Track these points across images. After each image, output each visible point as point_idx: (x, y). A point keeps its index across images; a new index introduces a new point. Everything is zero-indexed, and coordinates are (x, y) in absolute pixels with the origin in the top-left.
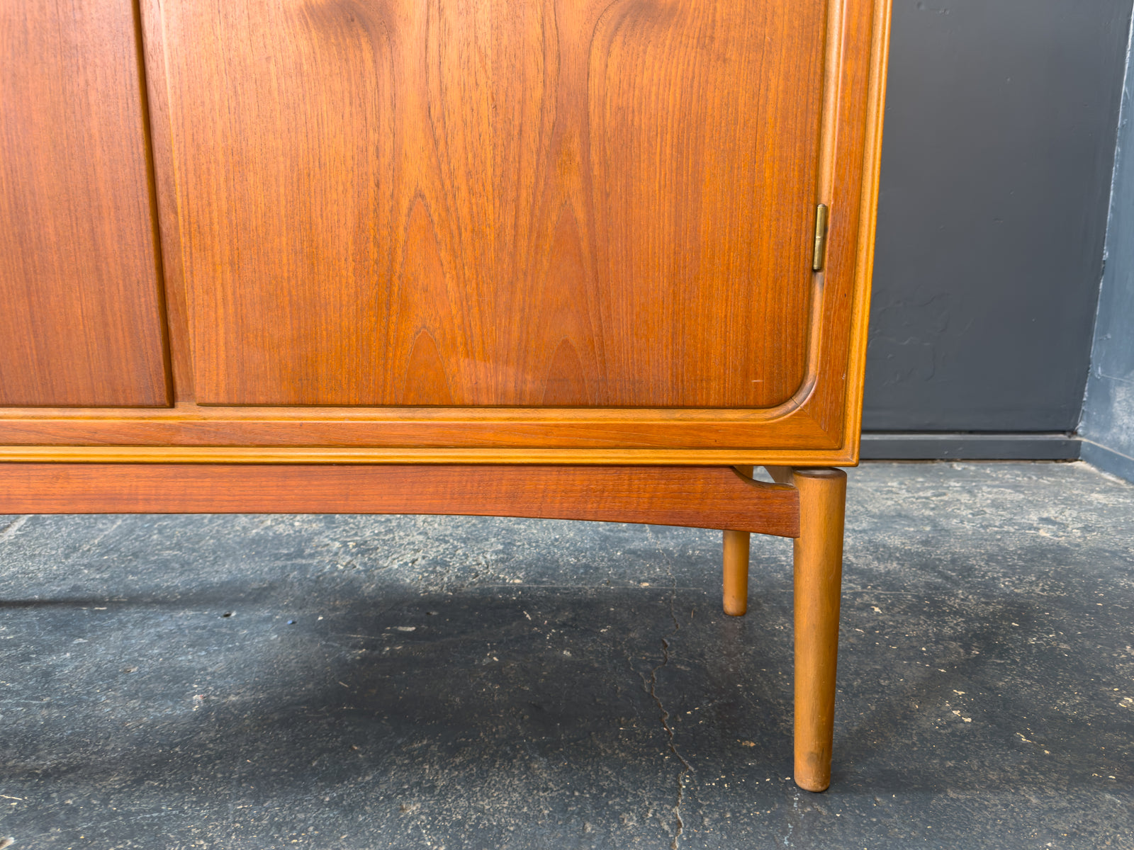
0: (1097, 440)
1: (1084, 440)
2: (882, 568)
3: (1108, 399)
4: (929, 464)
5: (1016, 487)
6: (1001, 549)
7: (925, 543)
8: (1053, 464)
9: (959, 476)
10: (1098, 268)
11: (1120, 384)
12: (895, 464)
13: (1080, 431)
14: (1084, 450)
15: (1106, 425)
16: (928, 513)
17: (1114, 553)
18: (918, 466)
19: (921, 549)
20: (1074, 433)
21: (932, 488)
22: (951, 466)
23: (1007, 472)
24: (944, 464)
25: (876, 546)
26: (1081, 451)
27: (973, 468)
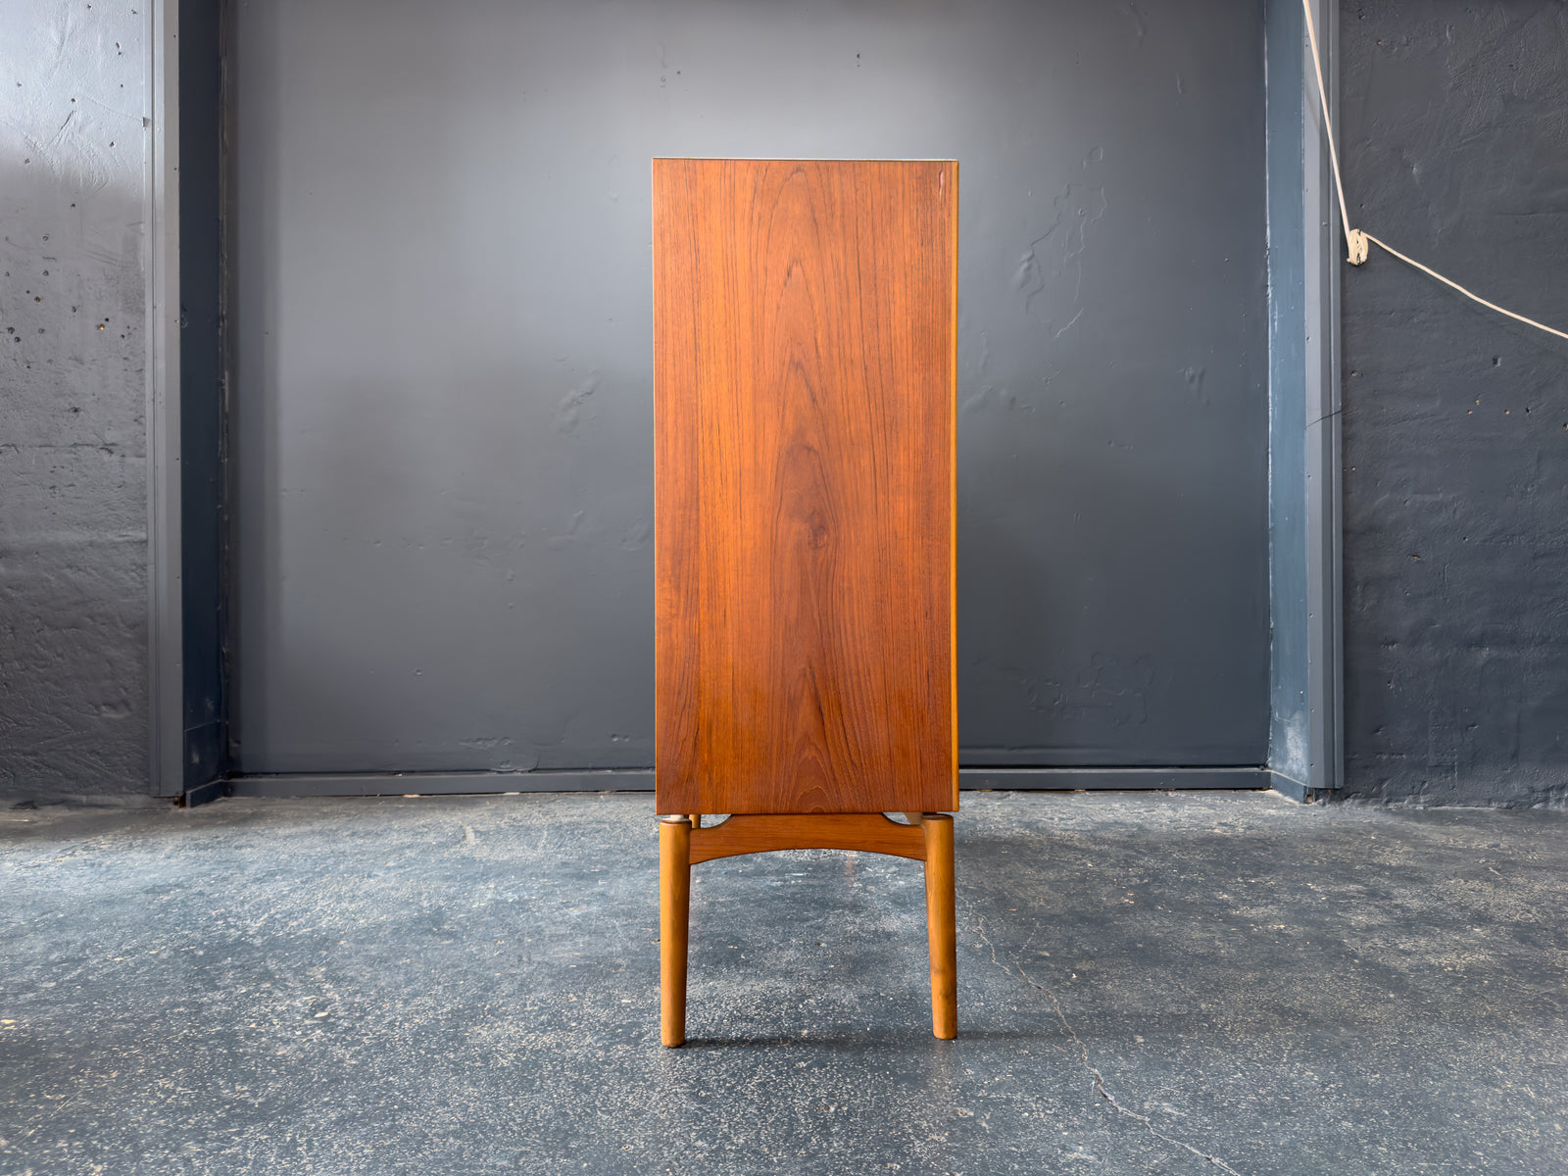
0: (1280, 771)
1: (1272, 771)
2: (1097, 848)
3: (1283, 737)
4: (1150, 793)
5: (1211, 807)
6: (1183, 839)
7: (1133, 836)
8: (1251, 792)
9: (1172, 800)
10: (1267, 636)
11: (1289, 725)
12: (1121, 793)
13: (1270, 765)
14: (1273, 780)
15: (1284, 760)
16: (1136, 821)
17: (1259, 840)
18: (1140, 794)
19: (1126, 839)
20: (1266, 766)
21: (1146, 807)
22: (1167, 795)
23: (1208, 798)
24: (1160, 792)
25: (1095, 838)
26: (1272, 780)
27: (1184, 795)
